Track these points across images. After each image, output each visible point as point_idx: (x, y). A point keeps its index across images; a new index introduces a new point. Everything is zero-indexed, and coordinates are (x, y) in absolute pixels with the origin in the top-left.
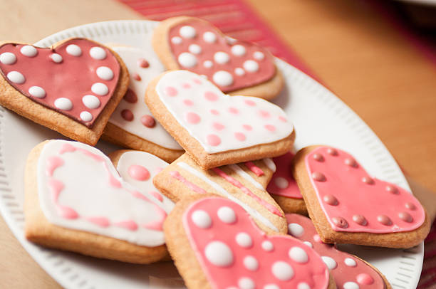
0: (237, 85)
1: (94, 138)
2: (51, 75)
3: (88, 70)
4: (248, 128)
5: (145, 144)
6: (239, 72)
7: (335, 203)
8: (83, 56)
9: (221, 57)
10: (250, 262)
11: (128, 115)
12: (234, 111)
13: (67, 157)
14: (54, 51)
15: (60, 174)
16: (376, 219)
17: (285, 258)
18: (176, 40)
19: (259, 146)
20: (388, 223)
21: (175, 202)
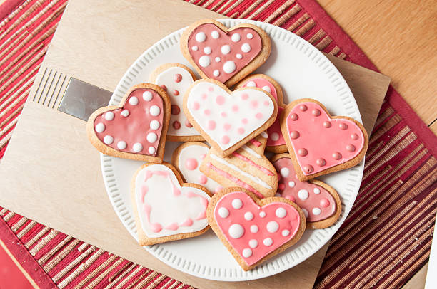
0: (239, 69)
1: (160, 161)
2: (126, 127)
3: (145, 112)
4: (245, 121)
6: (239, 56)
7: (306, 153)
8: (140, 103)
9: (225, 50)
10: (254, 229)
11: (176, 125)
12: (235, 109)
13: (149, 183)
14: (123, 109)
16: (332, 157)
17: (274, 217)
18: (194, 48)
20: (340, 157)
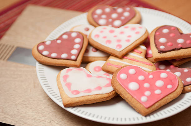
4: (130, 36)
5: (96, 58)
6: (123, 18)
12: (122, 33)
13: (69, 73)
15: (69, 80)
18: (96, 16)
19: (136, 41)
21: (113, 74)
